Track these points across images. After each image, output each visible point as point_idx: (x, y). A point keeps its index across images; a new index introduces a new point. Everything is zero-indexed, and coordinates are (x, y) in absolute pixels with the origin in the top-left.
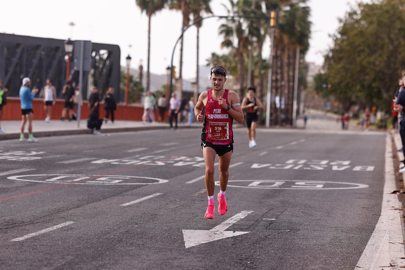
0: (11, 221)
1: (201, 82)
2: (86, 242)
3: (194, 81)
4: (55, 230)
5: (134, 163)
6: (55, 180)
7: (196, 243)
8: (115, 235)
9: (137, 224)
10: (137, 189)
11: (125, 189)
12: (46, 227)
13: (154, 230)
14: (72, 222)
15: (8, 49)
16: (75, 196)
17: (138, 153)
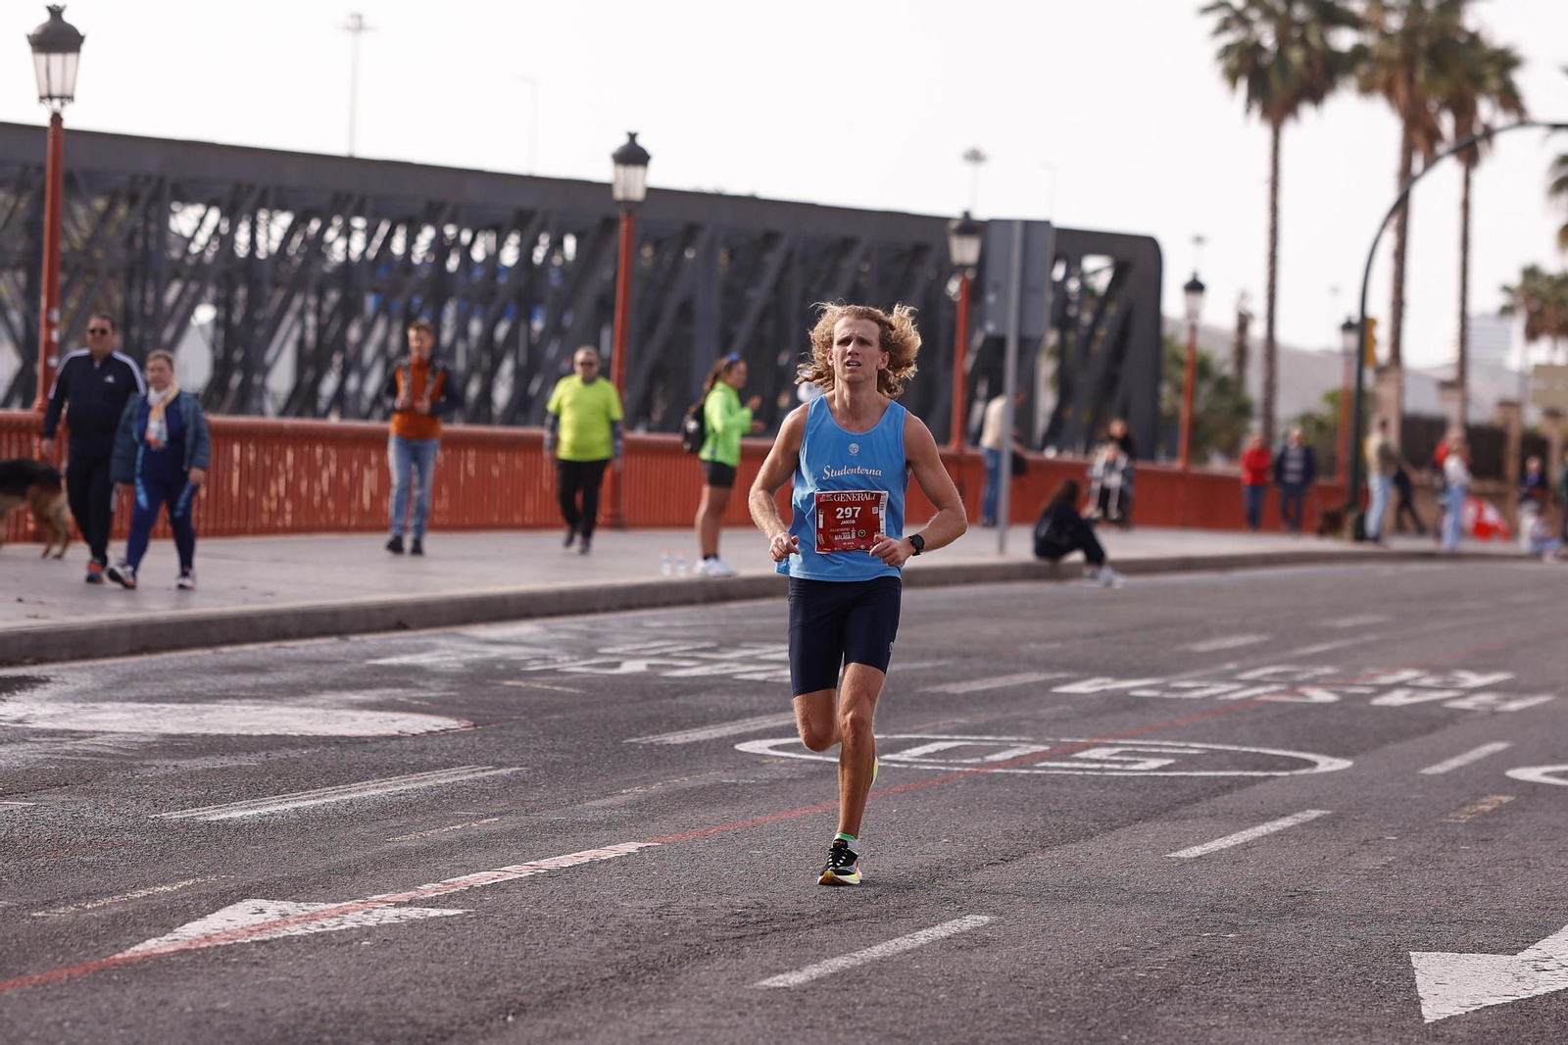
0: (756, 912)
1: (1476, 382)
2: (1042, 996)
3: (1450, 374)
4: (920, 949)
5: (1219, 694)
6: (916, 757)
7: (1466, 1002)
8: (1152, 970)
9: (1234, 927)
10: (1231, 793)
11: (1185, 792)
12: (889, 937)
13: (1301, 952)
14: (986, 919)
15: (732, 256)
16: (995, 816)
17: (1234, 654)
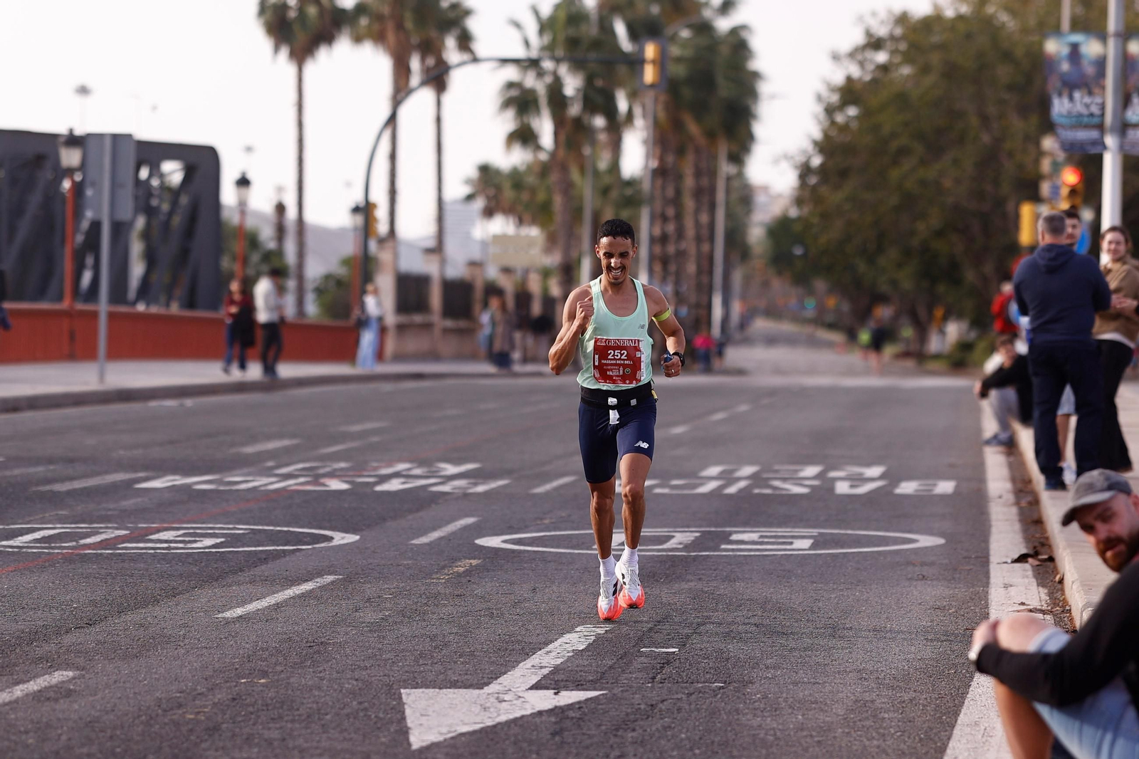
1: (451, 247)
2: (111, 737)
3: (431, 243)
4: (16, 701)
5: (261, 486)
6: (26, 542)
7: (444, 730)
8: (199, 713)
9: (264, 674)
10: (267, 564)
13: (317, 693)
14: (71, 674)
16: (84, 588)
17: (272, 454)
